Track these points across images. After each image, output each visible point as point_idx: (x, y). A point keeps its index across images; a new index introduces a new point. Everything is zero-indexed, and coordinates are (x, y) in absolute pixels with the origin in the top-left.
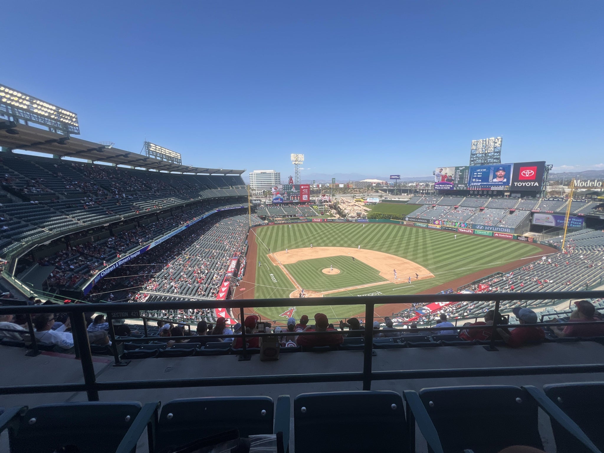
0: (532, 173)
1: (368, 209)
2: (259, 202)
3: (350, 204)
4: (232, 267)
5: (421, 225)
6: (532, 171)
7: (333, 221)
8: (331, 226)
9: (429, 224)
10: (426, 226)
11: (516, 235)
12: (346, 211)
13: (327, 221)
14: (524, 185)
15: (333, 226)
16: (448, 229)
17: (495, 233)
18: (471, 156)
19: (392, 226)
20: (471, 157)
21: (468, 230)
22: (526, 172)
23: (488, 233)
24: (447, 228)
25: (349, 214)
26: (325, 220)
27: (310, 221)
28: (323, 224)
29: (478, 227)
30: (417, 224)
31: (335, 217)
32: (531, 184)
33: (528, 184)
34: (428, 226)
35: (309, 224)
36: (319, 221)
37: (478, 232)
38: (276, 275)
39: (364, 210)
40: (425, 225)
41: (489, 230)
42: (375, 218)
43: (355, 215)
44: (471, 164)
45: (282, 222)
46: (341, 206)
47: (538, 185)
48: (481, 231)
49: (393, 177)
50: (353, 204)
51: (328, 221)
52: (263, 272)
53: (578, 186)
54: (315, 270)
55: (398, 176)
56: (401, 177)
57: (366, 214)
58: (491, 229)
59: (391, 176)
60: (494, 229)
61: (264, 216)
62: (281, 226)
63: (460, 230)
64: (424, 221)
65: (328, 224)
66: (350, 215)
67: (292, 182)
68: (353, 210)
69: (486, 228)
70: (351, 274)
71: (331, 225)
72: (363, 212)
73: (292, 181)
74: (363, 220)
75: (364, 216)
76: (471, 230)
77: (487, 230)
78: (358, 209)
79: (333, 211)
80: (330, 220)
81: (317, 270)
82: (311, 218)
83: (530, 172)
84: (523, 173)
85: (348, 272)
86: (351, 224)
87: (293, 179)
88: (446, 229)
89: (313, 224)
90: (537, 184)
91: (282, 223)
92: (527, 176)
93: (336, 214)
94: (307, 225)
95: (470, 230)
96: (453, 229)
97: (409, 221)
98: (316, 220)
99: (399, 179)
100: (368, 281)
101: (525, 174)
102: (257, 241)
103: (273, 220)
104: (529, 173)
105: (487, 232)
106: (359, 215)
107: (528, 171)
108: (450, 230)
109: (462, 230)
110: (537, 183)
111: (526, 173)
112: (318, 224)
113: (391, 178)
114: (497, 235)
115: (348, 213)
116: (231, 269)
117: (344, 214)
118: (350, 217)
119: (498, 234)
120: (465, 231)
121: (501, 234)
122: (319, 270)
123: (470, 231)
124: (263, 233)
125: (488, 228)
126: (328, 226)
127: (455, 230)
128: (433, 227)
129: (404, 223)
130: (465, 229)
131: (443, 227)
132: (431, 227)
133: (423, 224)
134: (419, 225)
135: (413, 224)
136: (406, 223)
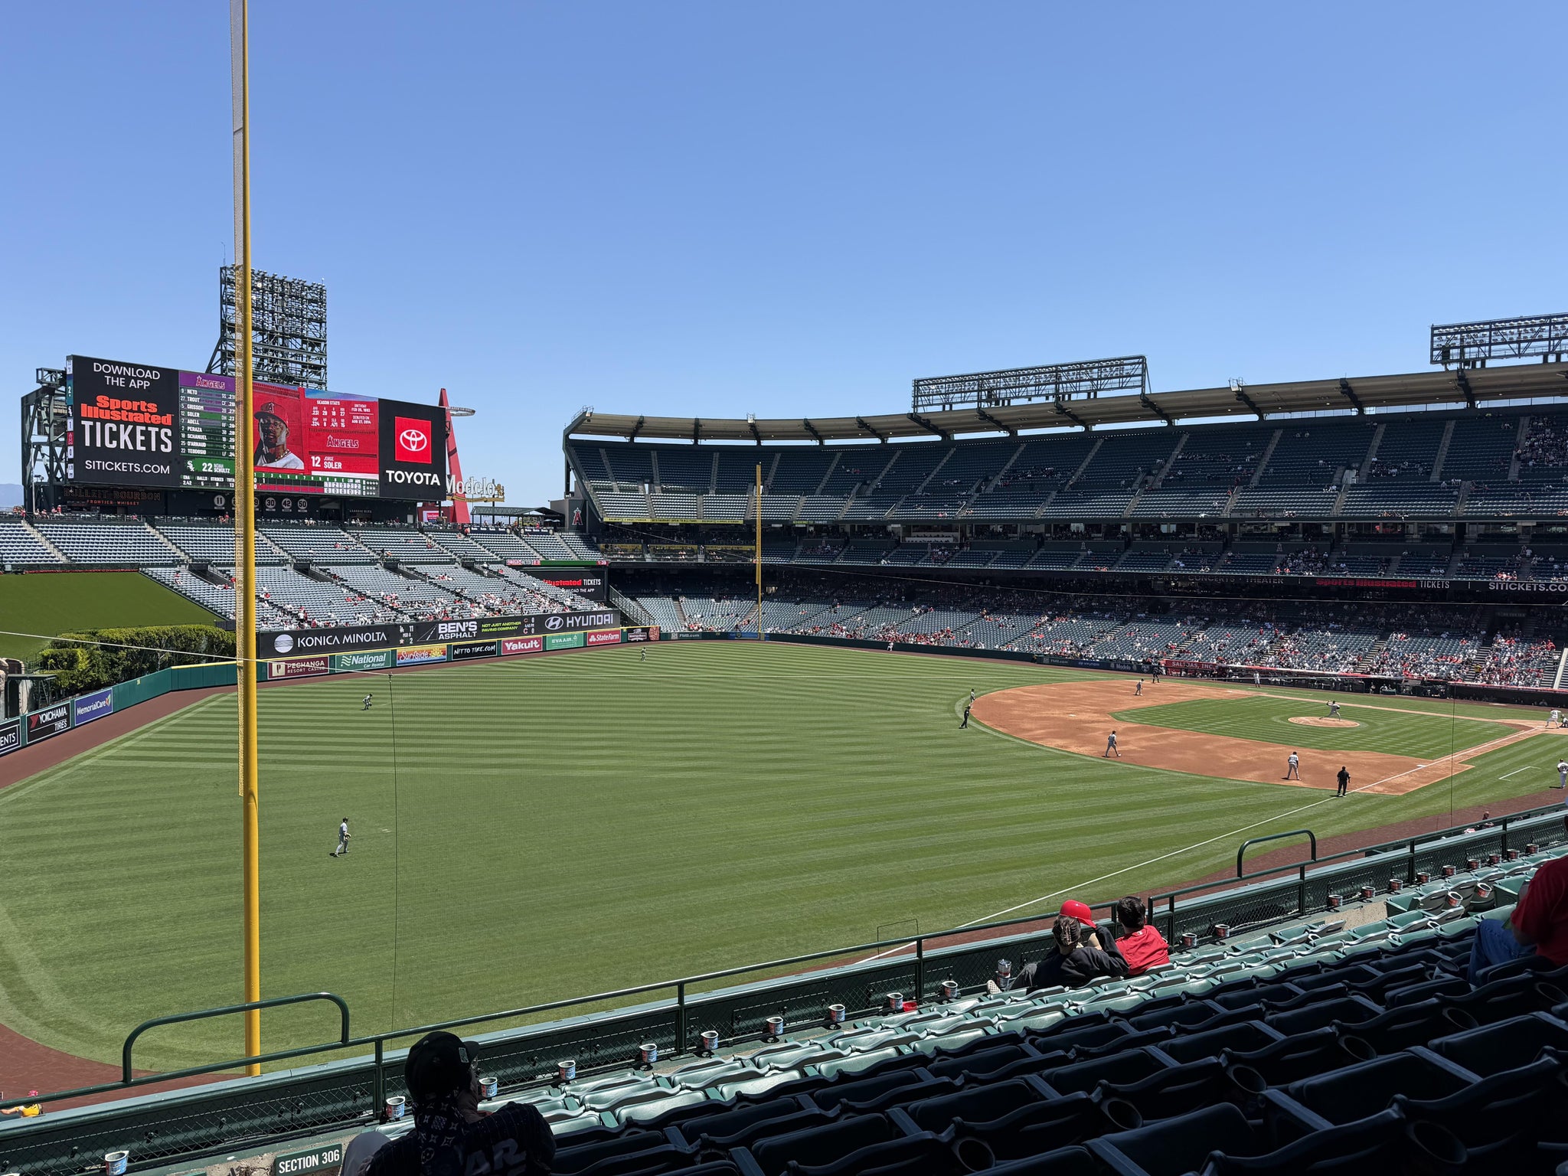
0: (423, 440)
5: (362, 661)
6: (423, 436)
9: (400, 650)
10: (386, 662)
11: (625, 628)
14: (409, 482)
16: (472, 654)
17: (590, 637)
21: (529, 641)
22: (409, 434)
23: (575, 638)
24: (468, 650)
29: (551, 623)
30: (346, 662)
32: (425, 477)
33: (418, 478)
34: (394, 661)
37: (553, 641)
40: (383, 658)
41: (575, 628)
47: (439, 484)
48: (559, 637)
53: (454, 492)
58: (578, 621)
60: (585, 622)
63: (508, 646)
64: (372, 637)
69: (568, 622)
77: (571, 629)
83: (419, 435)
84: (404, 438)
88: (467, 655)
90: (436, 479)
92: (414, 448)
95: (534, 639)
96: (488, 648)
97: (296, 650)
101: (407, 442)
104: (416, 439)
105: (572, 636)
107: (414, 432)
108: (479, 654)
109: (515, 647)
110: (435, 476)
111: (411, 439)
114: (593, 639)
119: (595, 634)
120: (520, 646)
121: (599, 633)
123: (536, 642)
125: (572, 622)
127: (493, 652)
128: (417, 659)
129: (275, 673)
130: (523, 641)
131: (456, 647)
132: (407, 660)
133: (373, 654)
134: (356, 661)
135: (322, 663)
136: (282, 671)
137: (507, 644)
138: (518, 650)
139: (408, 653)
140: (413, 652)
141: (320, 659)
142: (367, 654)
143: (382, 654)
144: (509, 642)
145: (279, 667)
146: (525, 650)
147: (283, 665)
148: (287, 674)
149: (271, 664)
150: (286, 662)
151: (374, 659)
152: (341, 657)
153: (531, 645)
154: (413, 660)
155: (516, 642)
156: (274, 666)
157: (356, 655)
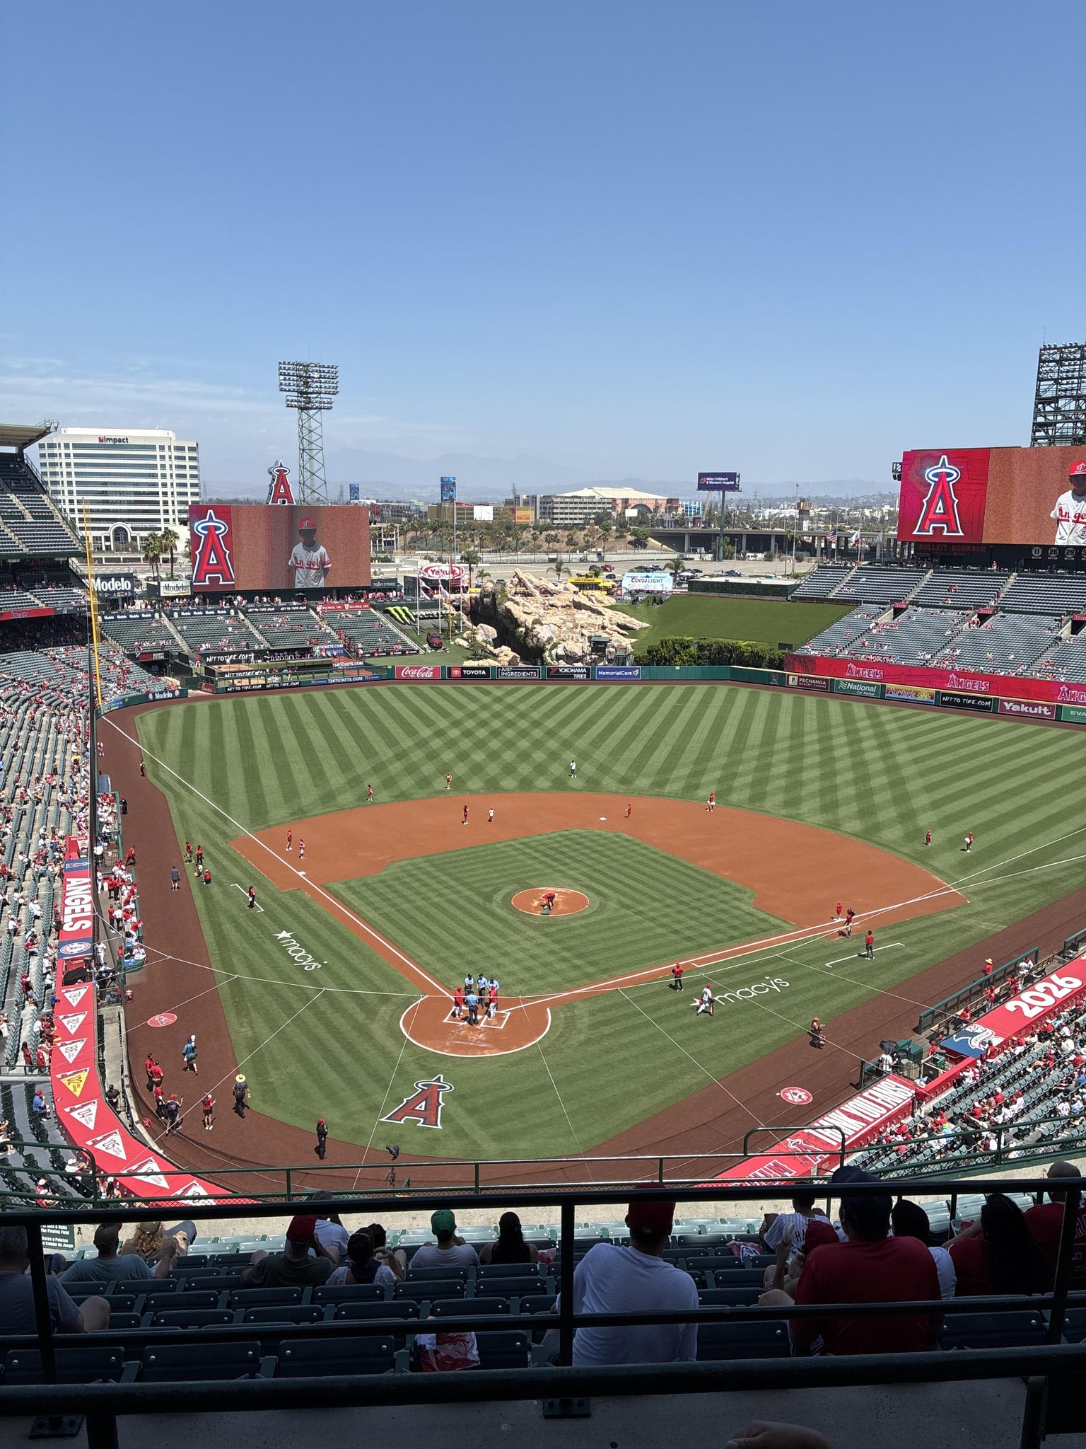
1: (636, 622)
2: (125, 585)
3: (554, 600)
4: (78, 909)
5: (855, 687)
7: (489, 675)
8: (486, 700)
9: (887, 686)
12: (543, 633)
13: (463, 675)
15: (498, 700)
18: (1036, 406)
19: (743, 693)
20: (1037, 413)
21: (1037, 706)
24: (958, 700)
25: (555, 646)
26: (456, 672)
27: (390, 676)
28: (447, 688)
29: (1073, 694)
30: (842, 685)
31: (495, 656)
34: (883, 694)
35: (382, 689)
36: (429, 675)
37: (1072, 713)
38: (304, 935)
39: (619, 625)
40: (873, 689)
42: (668, 661)
43: (579, 646)
44: (1035, 439)
45: (254, 682)
46: (521, 610)
48: (1082, 710)
49: (710, 481)
50: (568, 597)
51: (467, 676)
52: (235, 922)
54: (480, 901)
55: (732, 476)
56: (742, 482)
57: (627, 642)
59: (701, 476)
61: (161, 656)
62: (251, 702)
63: (1007, 706)
65: (469, 688)
66: (561, 651)
67: (287, 495)
68: (571, 625)
70: (641, 908)
71: (487, 693)
72: (616, 636)
73: (287, 487)
74: (618, 670)
75: (621, 653)
76: (1048, 706)
78: (591, 621)
79: (486, 633)
80: (476, 672)
81: (488, 898)
82: (388, 662)
85: (627, 901)
86: (571, 689)
87: (292, 478)
88: (956, 704)
89: (404, 689)
91: (252, 690)
93: (497, 644)
94: (377, 696)
95: (1043, 706)
98: (413, 674)
99: (734, 488)
100: (718, 936)
102: (157, 777)
103: (210, 672)
106: (599, 647)
109: (1016, 708)
112: (425, 688)
113: (702, 487)
115: (550, 639)
116: (75, 920)
117: (531, 643)
118: (558, 658)
120: (1024, 709)
122: (498, 897)
123: (1045, 709)
124: (174, 739)
126: (474, 699)
127: (987, 708)
128: (904, 697)
129: (791, 683)
130: (1027, 704)
131: (944, 695)
132: (895, 695)
133: (866, 685)
134: (851, 686)
135: (824, 683)
136: (796, 682)
137: (1006, 704)
138: (1020, 712)
139: (896, 690)
140: (901, 690)
141: (823, 680)
142: (860, 684)
143: (874, 686)
144: (1009, 702)
145: (794, 679)
146: (1029, 713)
147: (796, 678)
148: (798, 685)
149: (789, 675)
150: (799, 677)
151: (865, 688)
152: (839, 681)
153: (1038, 710)
154: (900, 697)
155: (1019, 704)
156: (791, 677)
157: (851, 683)
